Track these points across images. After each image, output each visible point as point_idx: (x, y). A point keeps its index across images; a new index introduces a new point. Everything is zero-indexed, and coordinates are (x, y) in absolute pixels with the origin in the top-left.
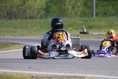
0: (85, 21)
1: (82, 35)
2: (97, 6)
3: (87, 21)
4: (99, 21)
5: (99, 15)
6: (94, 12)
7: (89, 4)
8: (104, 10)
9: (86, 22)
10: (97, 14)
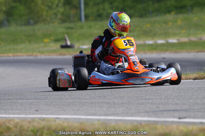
0: (68, 28)
1: (64, 50)
2: (86, 4)
3: (72, 28)
4: (90, 27)
5: (90, 18)
6: (83, 14)
7: (75, 2)
8: (98, 11)
9: (69, 31)
10: (87, 17)
